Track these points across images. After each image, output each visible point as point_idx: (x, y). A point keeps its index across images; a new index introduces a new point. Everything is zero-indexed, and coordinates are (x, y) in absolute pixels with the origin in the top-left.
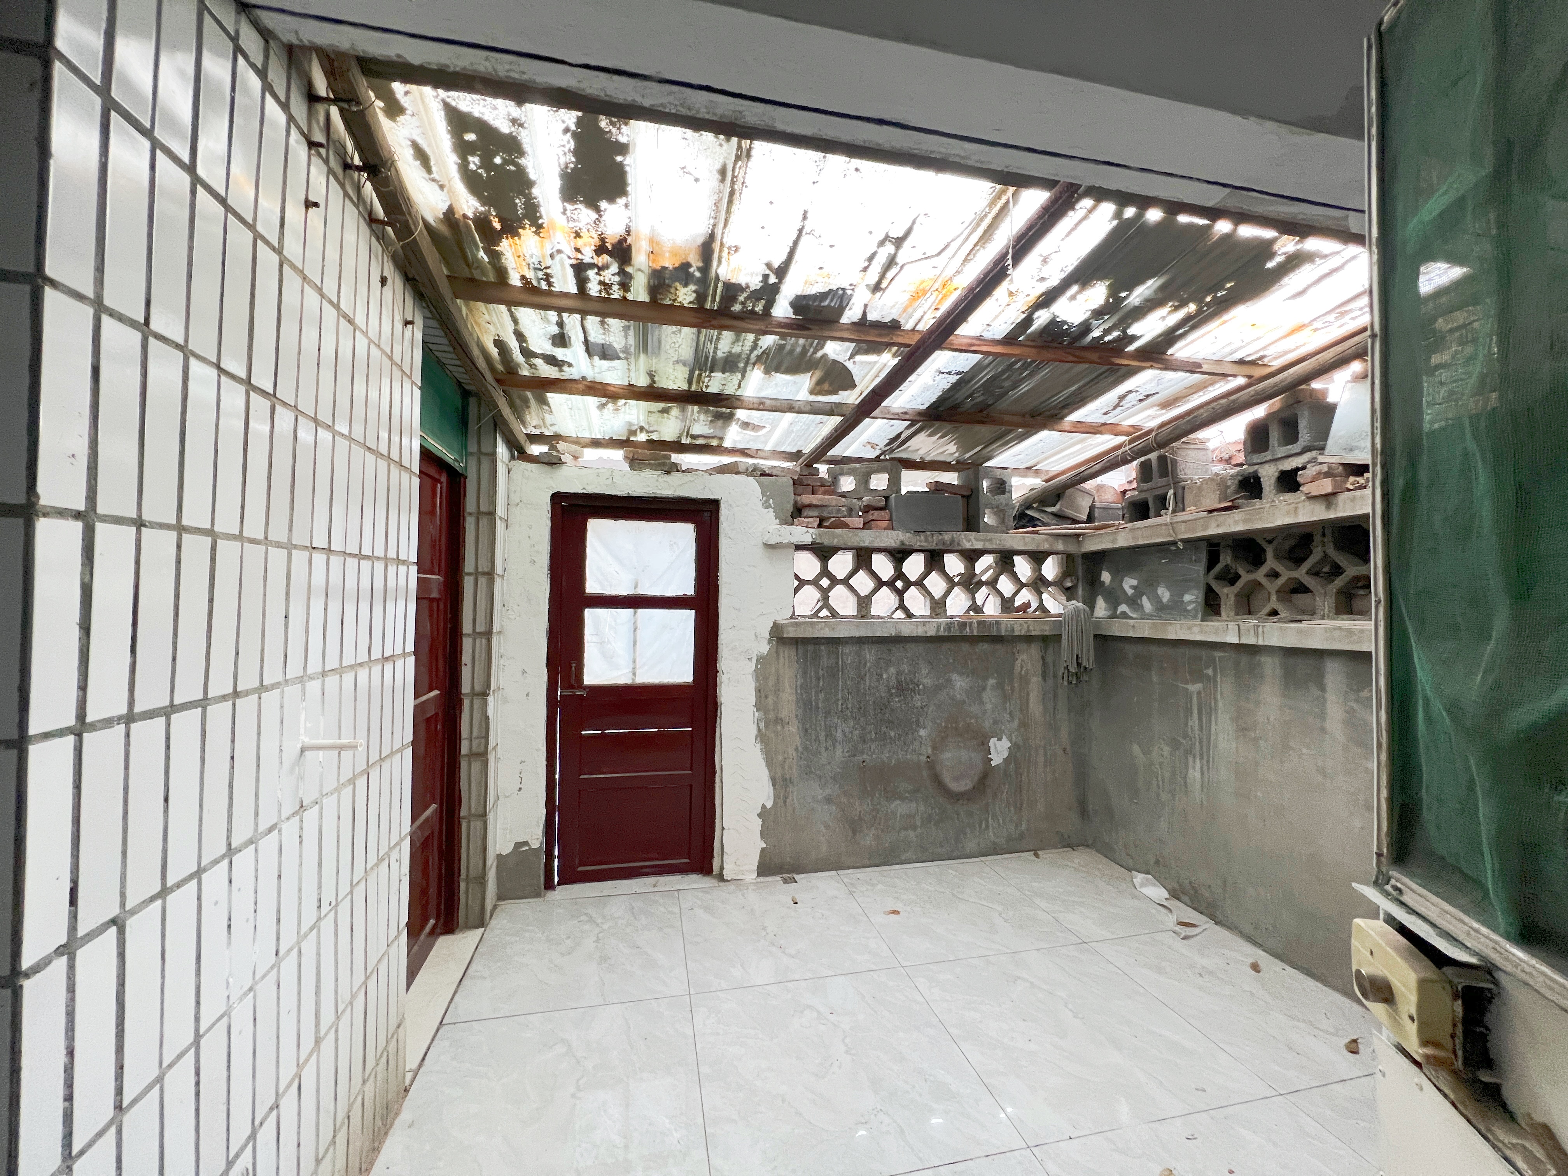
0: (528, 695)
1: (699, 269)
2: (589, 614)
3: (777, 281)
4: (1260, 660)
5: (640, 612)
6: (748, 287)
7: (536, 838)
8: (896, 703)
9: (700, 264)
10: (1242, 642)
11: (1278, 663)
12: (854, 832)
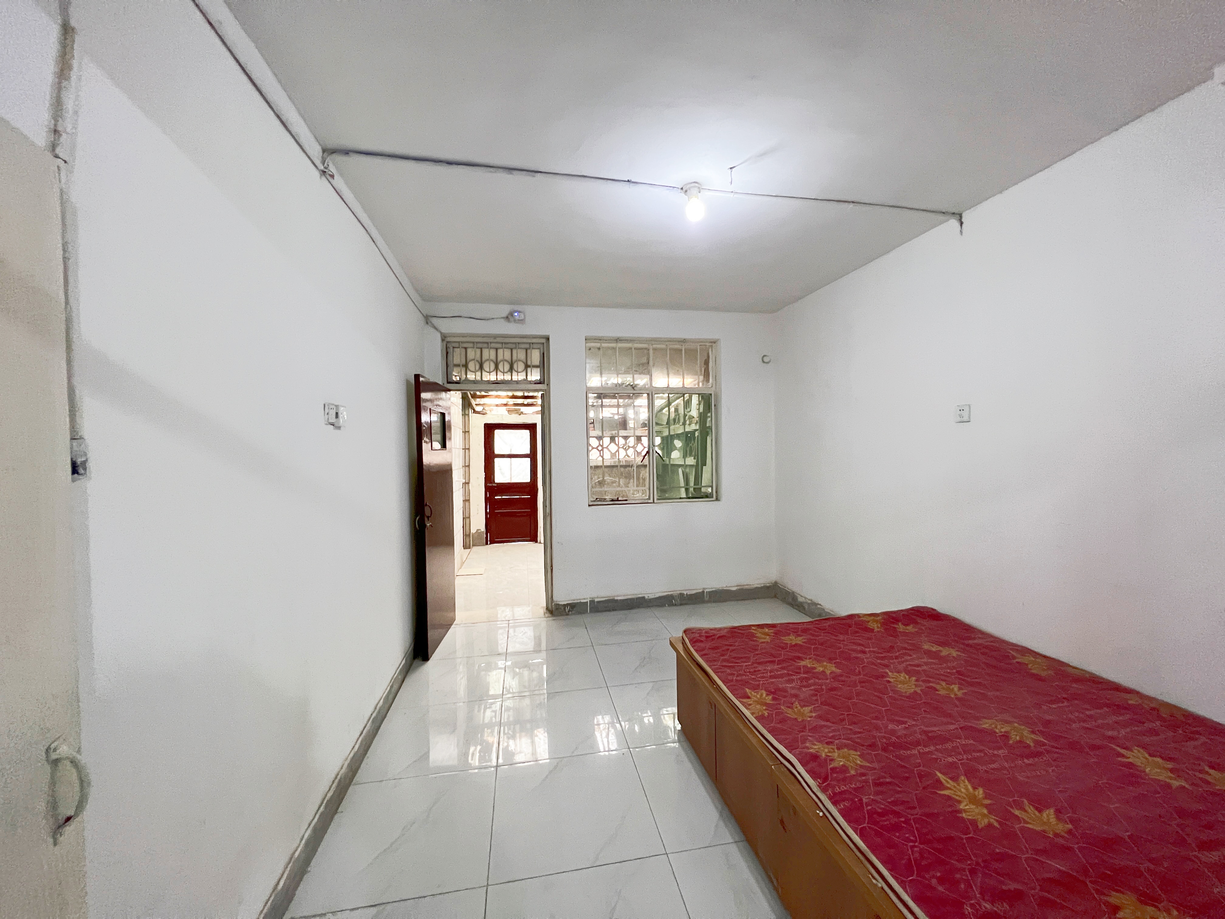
0: (479, 485)
2: (496, 460)
5: (512, 459)
7: (483, 529)
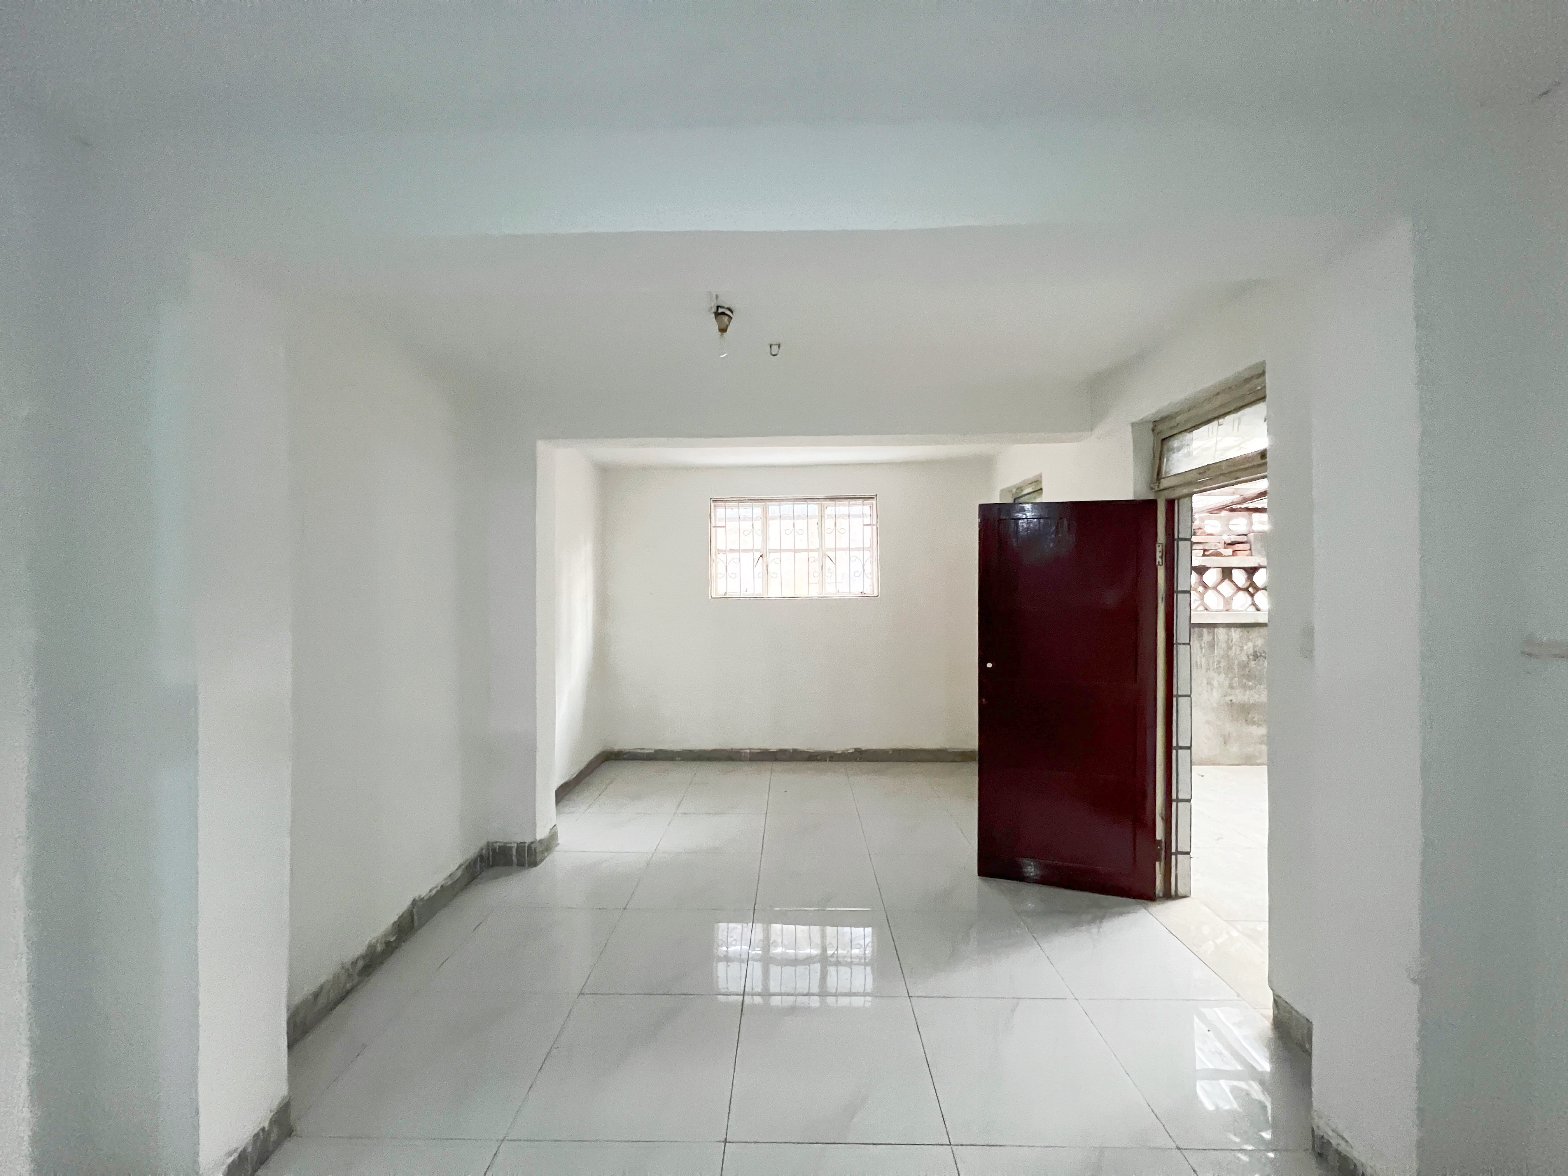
8: (1252, 664)
12: (1225, 743)
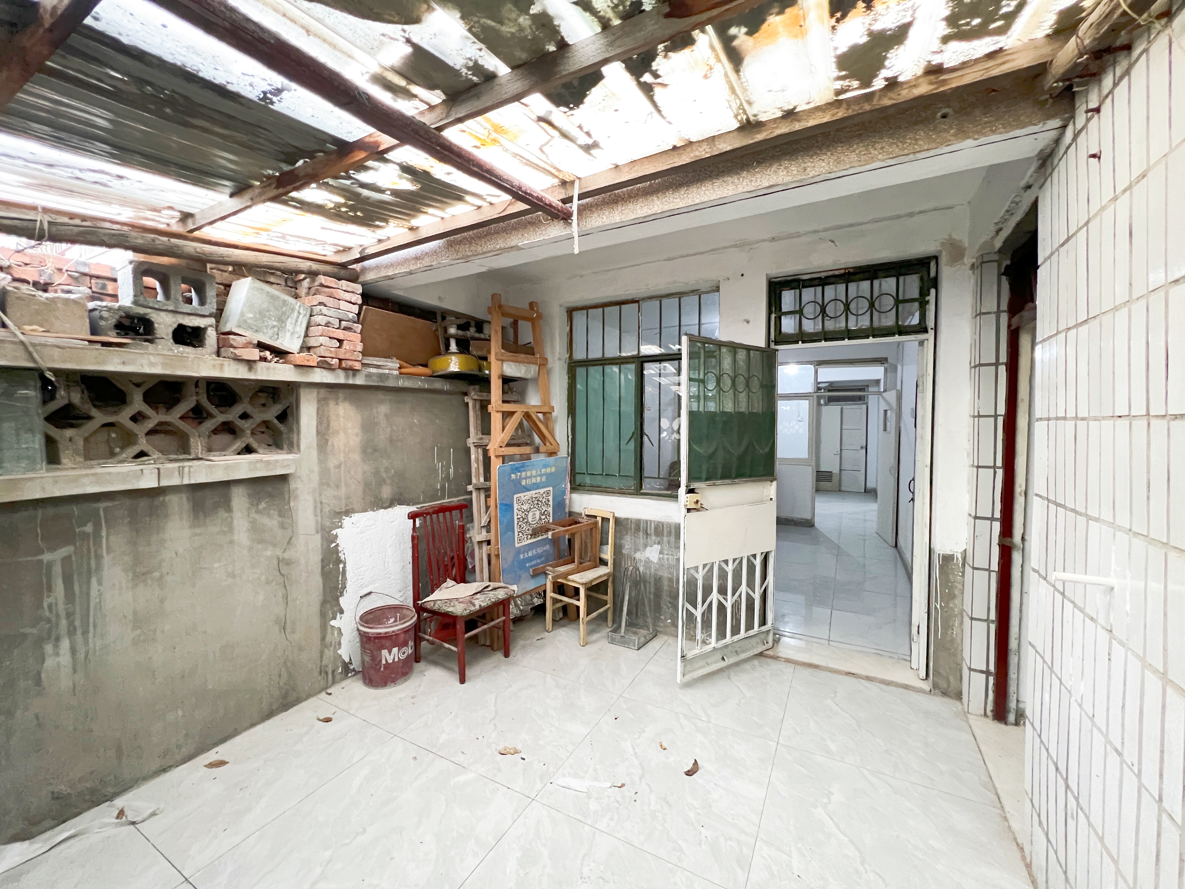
1: (734, 37)
3: (642, 80)
4: (164, 500)
6: (665, 56)
9: (736, 43)
10: (161, 485)
11: (185, 499)
